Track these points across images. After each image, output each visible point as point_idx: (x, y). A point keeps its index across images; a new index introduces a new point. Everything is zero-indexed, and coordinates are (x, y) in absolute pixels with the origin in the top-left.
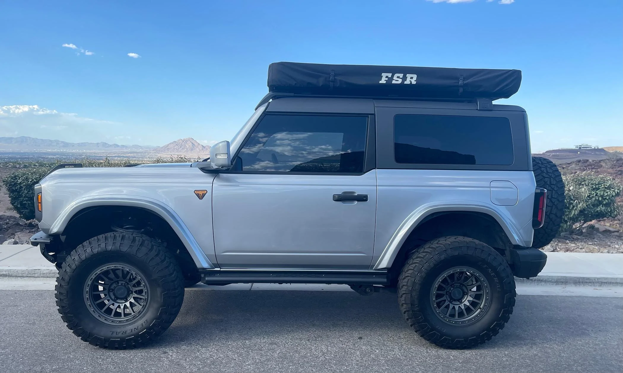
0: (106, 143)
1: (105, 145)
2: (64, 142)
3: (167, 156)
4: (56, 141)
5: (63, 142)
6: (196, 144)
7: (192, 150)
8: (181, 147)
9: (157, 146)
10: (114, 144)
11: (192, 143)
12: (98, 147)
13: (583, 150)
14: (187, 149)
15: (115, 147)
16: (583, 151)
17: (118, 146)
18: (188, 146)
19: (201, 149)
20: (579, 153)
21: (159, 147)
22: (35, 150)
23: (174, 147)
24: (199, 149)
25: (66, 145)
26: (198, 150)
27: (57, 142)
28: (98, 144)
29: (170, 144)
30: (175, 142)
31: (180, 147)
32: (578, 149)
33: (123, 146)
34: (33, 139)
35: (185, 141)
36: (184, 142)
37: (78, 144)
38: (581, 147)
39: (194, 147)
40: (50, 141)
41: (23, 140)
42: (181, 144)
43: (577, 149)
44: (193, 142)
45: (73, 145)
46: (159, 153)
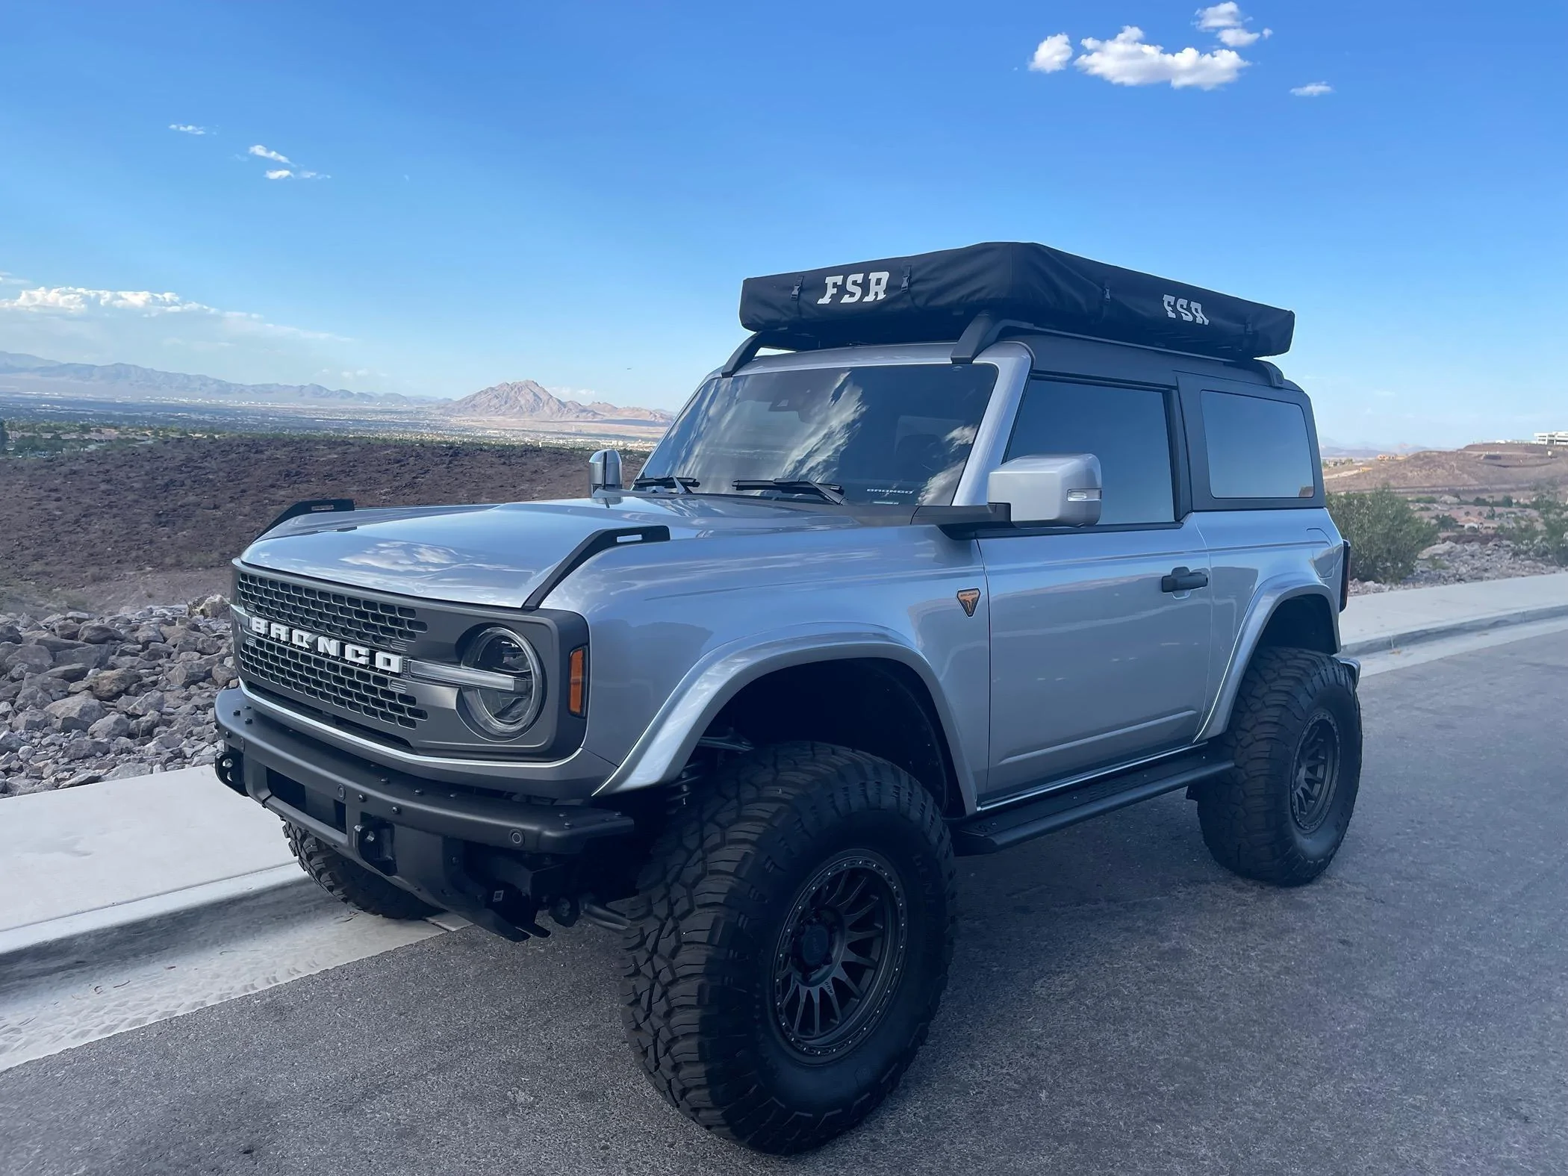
0: (320, 387)
1: (318, 391)
2: (219, 381)
3: (473, 424)
4: (199, 377)
5: (216, 381)
6: (544, 397)
7: (533, 410)
8: (506, 403)
9: (445, 399)
10: (341, 390)
11: (535, 395)
12: (302, 395)
13: (1559, 446)
14: (521, 407)
15: (342, 397)
16: (1558, 449)
17: (350, 394)
18: (523, 402)
19: (555, 408)
20: (1550, 453)
21: (450, 400)
22: (149, 399)
23: (489, 401)
24: (551, 409)
25: (225, 388)
26: (548, 412)
27: (203, 380)
28: (302, 387)
29: (479, 393)
30: (492, 389)
31: (503, 403)
32: (1546, 443)
33: (362, 395)
34: (144, 370)
35: (518, 388)
36: (513, 392)
37: (253, 386)
38: (1552, 438)
39: (538, 405)
40: (188, 377)
41: (119, 372)
42: (507, 397)
43: (1542, 443)
44: (536, 390)
45: (242, 389)
46: (451, 416)
